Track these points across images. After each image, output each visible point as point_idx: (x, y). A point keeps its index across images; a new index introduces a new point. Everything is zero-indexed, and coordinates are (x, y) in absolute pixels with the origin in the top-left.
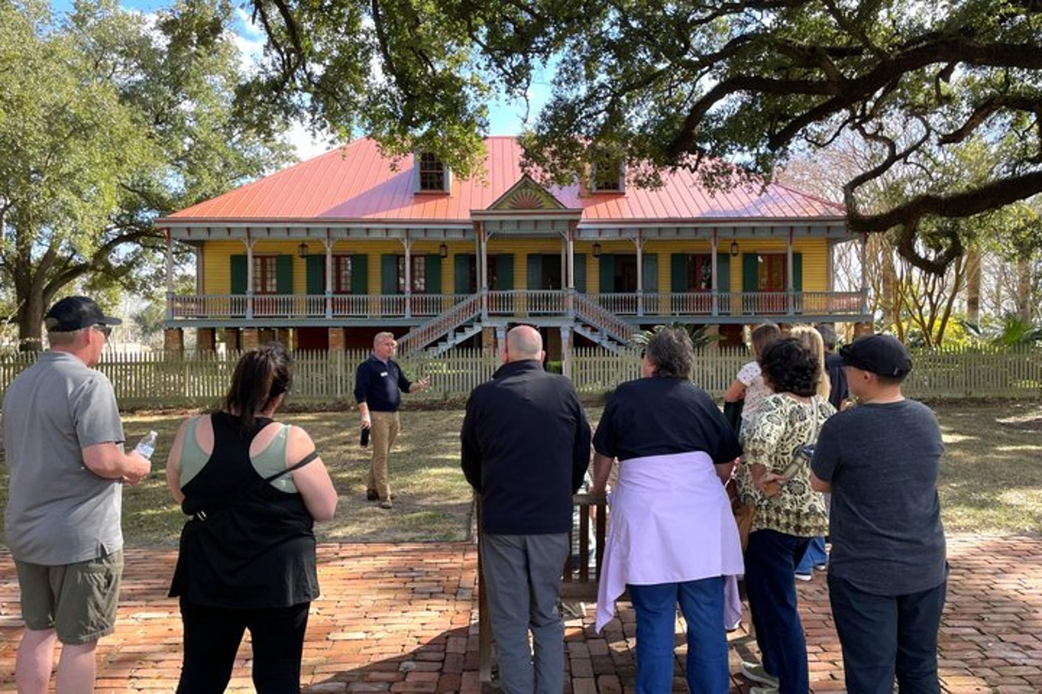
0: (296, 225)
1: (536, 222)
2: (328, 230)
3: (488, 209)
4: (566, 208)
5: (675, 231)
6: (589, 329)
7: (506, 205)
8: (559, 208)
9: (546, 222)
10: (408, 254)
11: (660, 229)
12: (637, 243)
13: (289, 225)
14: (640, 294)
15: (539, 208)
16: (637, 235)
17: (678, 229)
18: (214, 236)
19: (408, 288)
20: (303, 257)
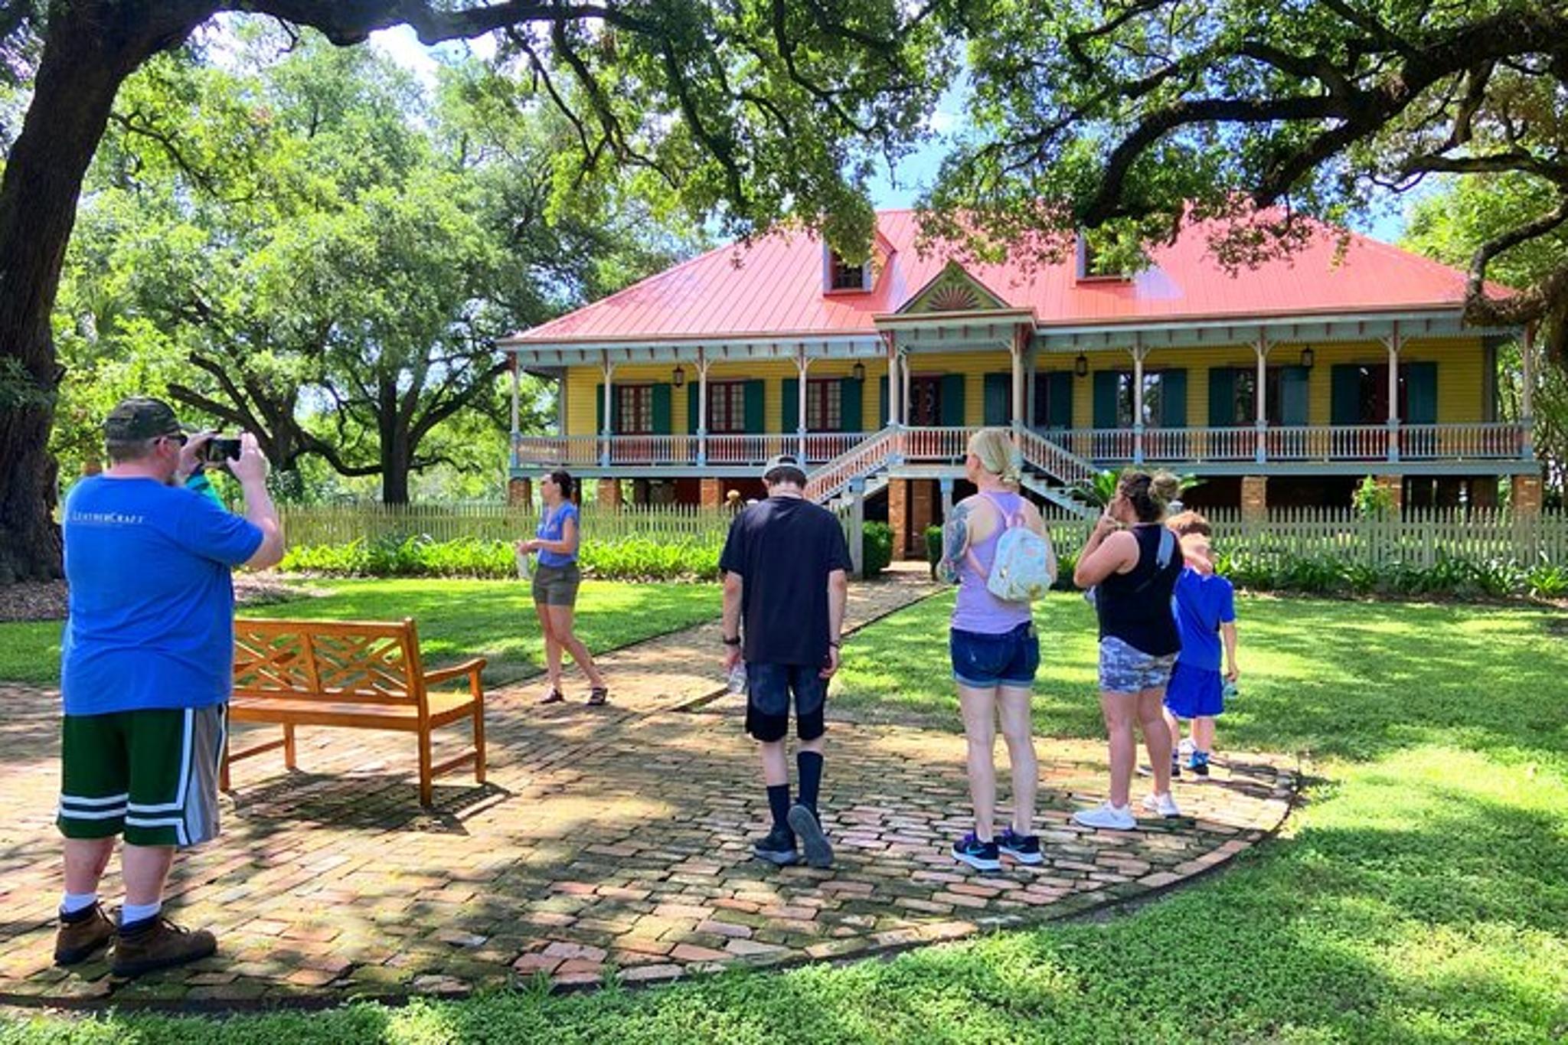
0: (662, 344)
1: (966, 330)
2: (700, 349)
3: (897, 312)
4: (1009, 306)
5: (1196, 334)
6: (1044, 482)
7: (925, 304)
8: (999, 307)
9: (980, 329)
10: (803, 379)
11: (1170, 332)
12: (1135, 354)
14: (1138, 431)
15: (974, 307)
16: (1135, 342)
17: (1200, 330)
18: (566, 361)
19: (802, 425)
20: (679, 385)
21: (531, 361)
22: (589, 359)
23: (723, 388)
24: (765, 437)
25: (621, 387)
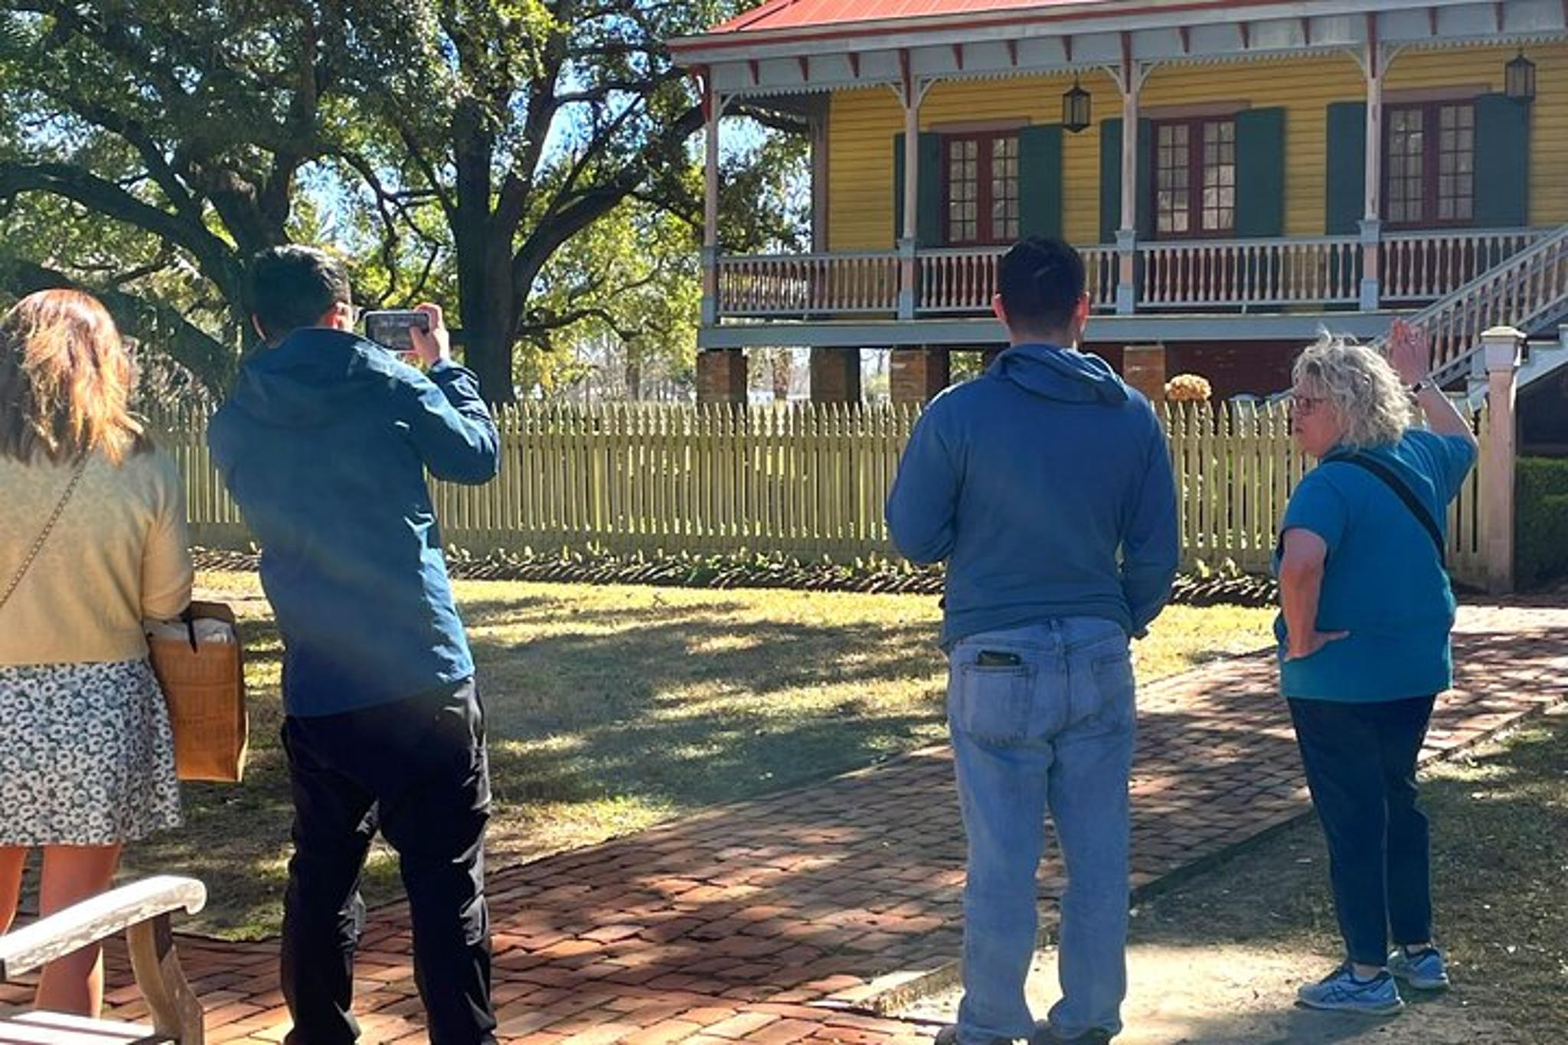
0: (1031, 30)
2: (1126, 36)
10: (1373, 101)
13: (1011, 32)
18: (822, 79)
19: (1371, 214)
20: (1077, 127)
21: (746, 84)
22: (871, 73)
23: (1183, 134)
24: (1280, 244)
25: (947, 139)
